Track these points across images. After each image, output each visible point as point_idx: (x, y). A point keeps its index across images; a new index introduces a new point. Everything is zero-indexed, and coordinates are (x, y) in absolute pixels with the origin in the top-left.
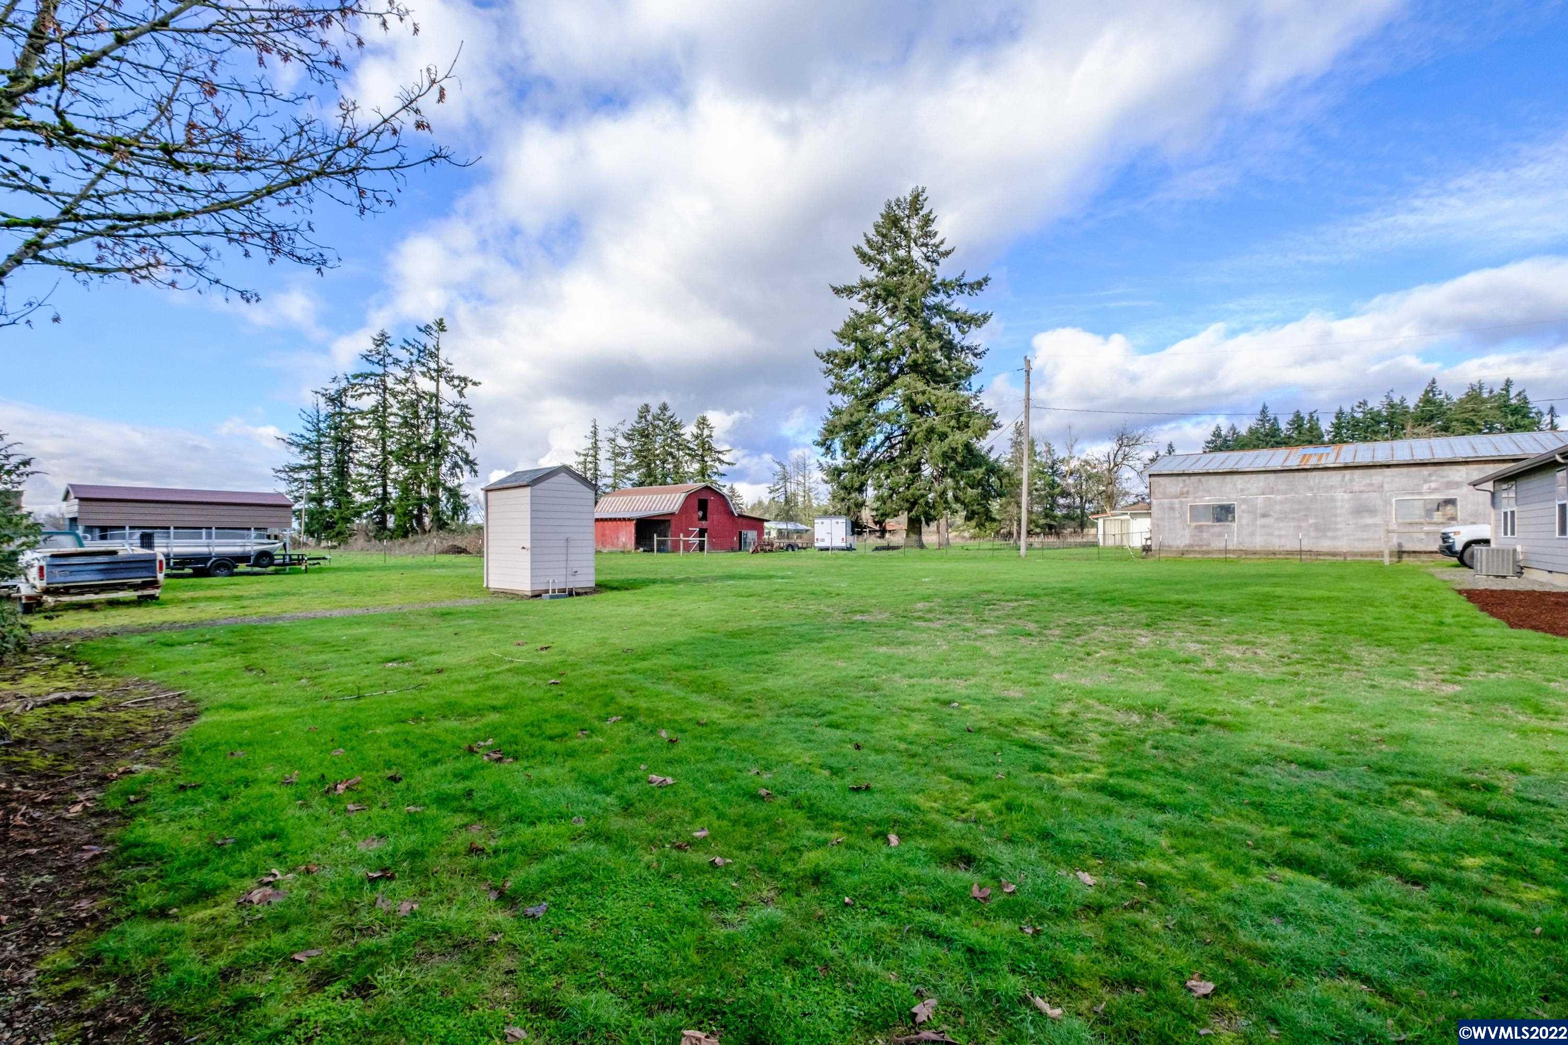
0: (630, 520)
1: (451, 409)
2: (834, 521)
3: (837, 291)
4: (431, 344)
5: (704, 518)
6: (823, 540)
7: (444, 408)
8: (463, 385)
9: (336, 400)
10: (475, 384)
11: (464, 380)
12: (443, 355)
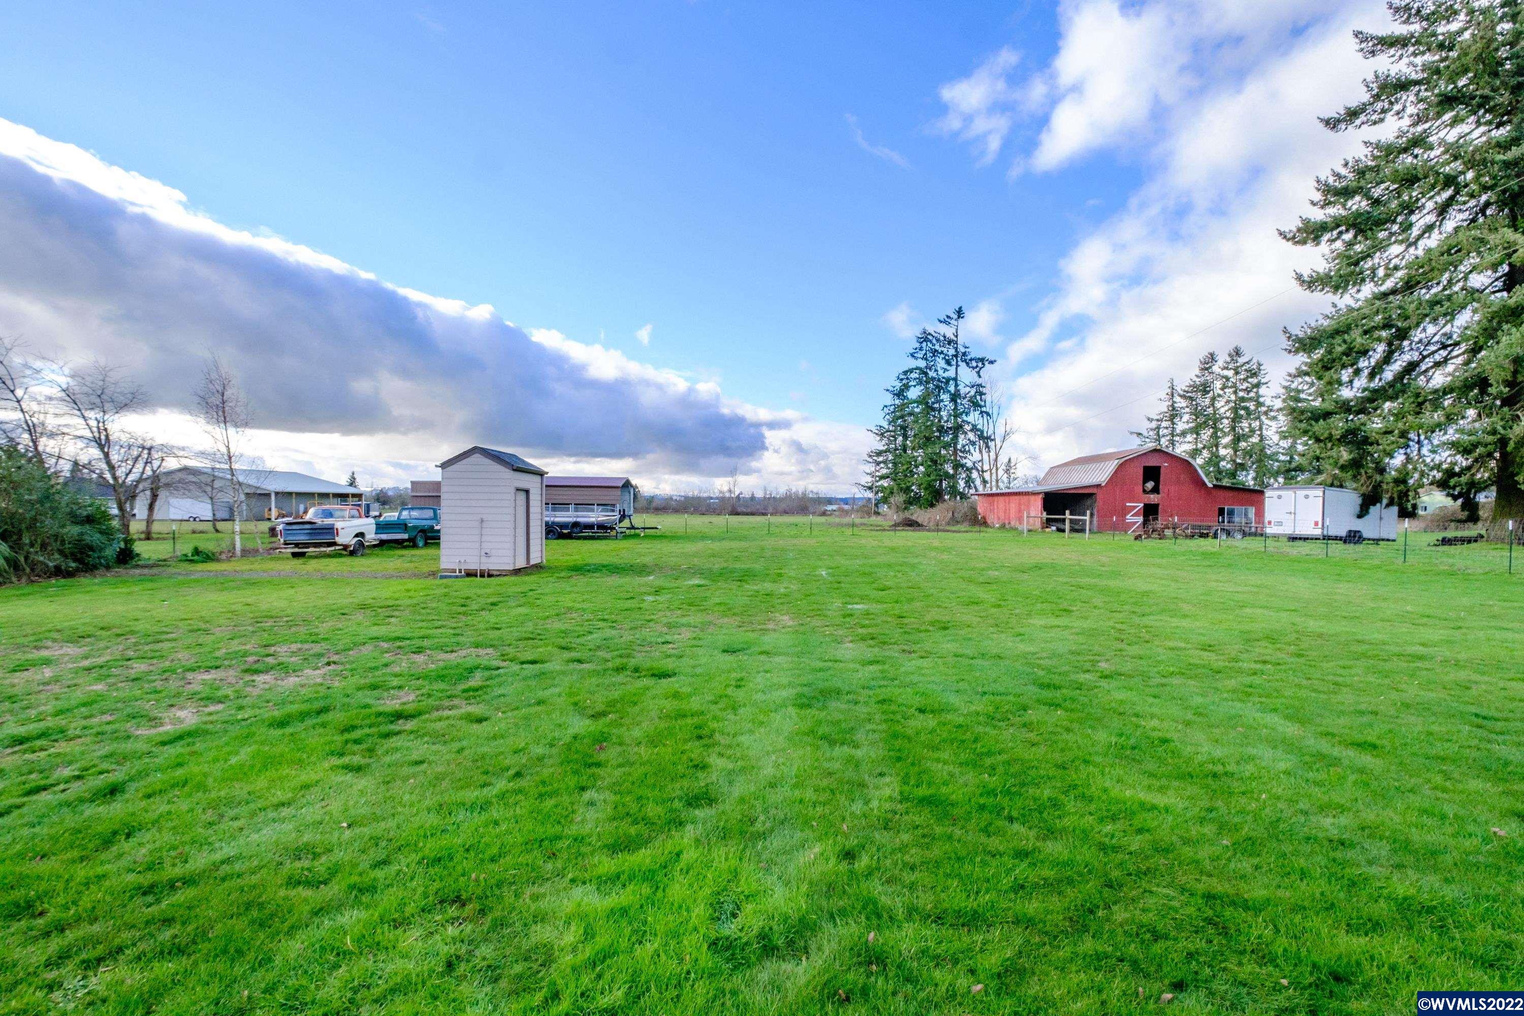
0: (1039, 493)
1: (968, 389)
2: (1301, 493)
3: (1332, 124)
4: (950, 333)
5: (1156, 490)
6: (1280, 524)
7: (963, 390)
8: (980, 365)
9: (900, 394)
10: (991, 362)
11: (982, 360)
12: (960, 341)
